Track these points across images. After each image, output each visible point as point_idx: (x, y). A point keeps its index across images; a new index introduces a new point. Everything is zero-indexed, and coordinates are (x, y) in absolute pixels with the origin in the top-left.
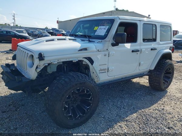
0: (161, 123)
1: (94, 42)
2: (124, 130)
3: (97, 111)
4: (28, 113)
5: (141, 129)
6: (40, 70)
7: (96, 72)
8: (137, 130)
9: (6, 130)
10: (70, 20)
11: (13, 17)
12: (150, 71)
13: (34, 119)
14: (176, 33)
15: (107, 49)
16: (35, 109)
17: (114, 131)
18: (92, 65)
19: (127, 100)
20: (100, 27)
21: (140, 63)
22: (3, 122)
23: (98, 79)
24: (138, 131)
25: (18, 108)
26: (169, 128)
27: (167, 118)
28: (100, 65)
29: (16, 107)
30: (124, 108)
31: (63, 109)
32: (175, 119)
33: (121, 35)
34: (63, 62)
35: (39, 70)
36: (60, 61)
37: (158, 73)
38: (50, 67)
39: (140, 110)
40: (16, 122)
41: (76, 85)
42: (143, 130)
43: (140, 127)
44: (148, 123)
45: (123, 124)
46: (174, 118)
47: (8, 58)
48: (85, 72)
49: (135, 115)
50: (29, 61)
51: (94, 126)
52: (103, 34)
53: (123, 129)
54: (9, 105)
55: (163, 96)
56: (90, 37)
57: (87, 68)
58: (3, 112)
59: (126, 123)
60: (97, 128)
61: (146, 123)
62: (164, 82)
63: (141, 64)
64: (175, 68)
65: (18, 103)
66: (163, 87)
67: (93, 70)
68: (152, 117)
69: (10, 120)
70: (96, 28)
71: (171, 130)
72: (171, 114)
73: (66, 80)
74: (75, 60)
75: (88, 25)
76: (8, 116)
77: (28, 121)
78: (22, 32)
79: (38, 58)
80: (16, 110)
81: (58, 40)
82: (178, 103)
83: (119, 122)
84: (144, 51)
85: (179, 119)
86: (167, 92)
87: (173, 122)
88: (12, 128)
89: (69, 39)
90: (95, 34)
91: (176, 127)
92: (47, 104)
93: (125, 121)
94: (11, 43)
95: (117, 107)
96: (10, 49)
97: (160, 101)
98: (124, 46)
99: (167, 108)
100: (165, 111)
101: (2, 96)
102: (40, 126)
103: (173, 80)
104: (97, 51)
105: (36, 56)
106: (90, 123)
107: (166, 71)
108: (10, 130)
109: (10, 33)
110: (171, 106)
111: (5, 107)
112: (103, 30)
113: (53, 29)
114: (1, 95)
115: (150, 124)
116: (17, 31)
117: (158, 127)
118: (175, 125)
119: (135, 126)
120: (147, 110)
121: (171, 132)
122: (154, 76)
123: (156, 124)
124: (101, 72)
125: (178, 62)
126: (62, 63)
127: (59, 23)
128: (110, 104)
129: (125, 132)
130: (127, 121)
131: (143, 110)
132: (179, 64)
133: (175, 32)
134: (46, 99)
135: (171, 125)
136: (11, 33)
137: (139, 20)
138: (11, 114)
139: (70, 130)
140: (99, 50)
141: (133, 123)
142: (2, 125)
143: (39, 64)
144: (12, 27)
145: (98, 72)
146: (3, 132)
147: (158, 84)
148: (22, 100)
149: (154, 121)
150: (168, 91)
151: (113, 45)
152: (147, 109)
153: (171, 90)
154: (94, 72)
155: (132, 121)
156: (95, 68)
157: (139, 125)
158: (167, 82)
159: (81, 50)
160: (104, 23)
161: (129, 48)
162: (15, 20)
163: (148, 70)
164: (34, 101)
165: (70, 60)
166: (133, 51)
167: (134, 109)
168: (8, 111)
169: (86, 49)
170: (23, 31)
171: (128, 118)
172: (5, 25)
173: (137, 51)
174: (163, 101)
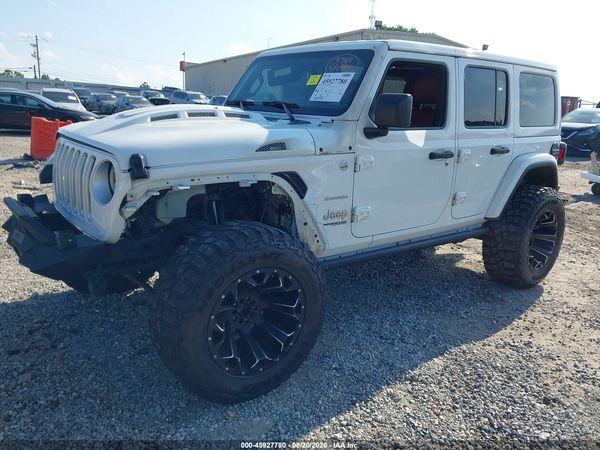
0: (523, 387)
1: (309, 123)
2: (404, 406)
3: (317, 348)
4: (93, 357)
5: (457, 403)
6: (134, 210)
7: (315, 223)
8: (444, 407)
9: (25, 406)
10: (225, 61)
11: (32, 50)
12: (489, 223)
13: (114, 373)
14: (571, 104)
15: (350, 148)
16: (116, 343)
17: (372, 411)
18: (302, 197)
19: (412, 317)
20: (327, 76)
21: (455, 195)
22: (13, 384)
23: (320, 243)
24: (449, 410)
25: (60, 340)
26: (546, 401)
27: (541, 371)
28: (326, 199)
29: (54, 338)
30: (402, 341)
31: (210, 339)
32: (565, 373)
33: (396, 101)
34: (208, 187)
35: (130, 211)
36: (199, 183)
37: (513, 228)
38: (166, 204)
39: (456, 346)
40: (54, 382)
41: (252, 259)
42: (464, 407)
43: (454, 400)
44: (480, 385)
45: (399, 389)
46: (564, 371)
47: (20, 184)
48: (280, 222)
49: (439, 362)
50: (97, 182)
51: (309, 395)
52: (337, 99)
53: (402, 405)
54: (30, 332)
55: (529, 304)
56: (293, 108)
57: (285, 207)
58: (11, 353)
59: (410, 387)
60: (317, 402)
61: (475, 387)
62: (531, 260)
63: (458, 198)
64: (569, 219)
65: (59, 325)
66: (529, 276)
67: (306, 214)
68: (494, 368)
69: (34, 377)
70: (313, 80)
71: (553, 406)
72: (553, 359)
73: (218, 243)
74: (246, 181)
75: (287, 71)
76: (28, 364)
77: (93, 379)
78: (64, 97)
79: (129, 171)
80: (54, 347)
81: (190, 115)
82: (577, 325)
83: (388, 385)
84: (469, 155)
85: (579, 375)
86: (541, 290)
87: (558, 384)
88: (43, 402)
89: (228, 115)
90: (312, 99)
91: (568, 397)
92: (159, 323)
93: (406, 379)
94: (27, 134)
95: (381, 337)
96: (26, 155)
97: (520, 319)
98: (405, 139)
99: (542, 340)
100: (535, 349)
101: (4, 304)
102: (134, 395)
103: (562, 254)
104: (318, 152)
105: (121, 165)
106: (293, 387)
107: (537, 224)
108: (36, 407)
109: (24, 102)
110: (554, 335)
111: (18, 336)
112: (336, 84)
113: (167, 90)
114: (2, 300)
115: (488, 388)
116: (46, 94)
117: (511, 397)
118: (565, 392)
119: (440, 396)
120: (476, 348)
121: (552, 413)
122: (499, 239)
123: (504, 389)
124: (330, 221)
125: (578, 198)
126: (203, 191)
127: (188, 68)
128: (358, 328)
129: (408, 414)
130: (412, 379)
131: (464, 347)
132: (580, 203)
133: (569, 104)
134: (155, 306)
135: (554, 393)
136: (29, 101)
137: (454, 53)
138: (38, 357)
139: (231, 408)
140: (324, 151)
141: (433, 387)
142: (10, 391)
143: (133, 192)
144: (28, 83)
145: (320, 220)
146: (15, 413)
147: (513, 266)
148: (72, 316)
149: (498, 379)
150: (544, 287)
151: (370, 134)
152: (479, 344)
153: (555, 285)
154: (309, 221)
155: (430, 379)
156: (312, 209)
157: (453, 391)
158: (542, 259)
159: (266, 148)
160: (340, 64)
161: (420, 143)
162: (39, 59)
163: (480, 218)
164: (112, 320)
165: (232, 179)
166: (433, 156)
167: (435, 343)
168: (27, 351)
169: (281, 146)
170: (68, 94)
171: (417, 371)
172: (7, 77)
173: (447, 155)
174: (530, 318)
